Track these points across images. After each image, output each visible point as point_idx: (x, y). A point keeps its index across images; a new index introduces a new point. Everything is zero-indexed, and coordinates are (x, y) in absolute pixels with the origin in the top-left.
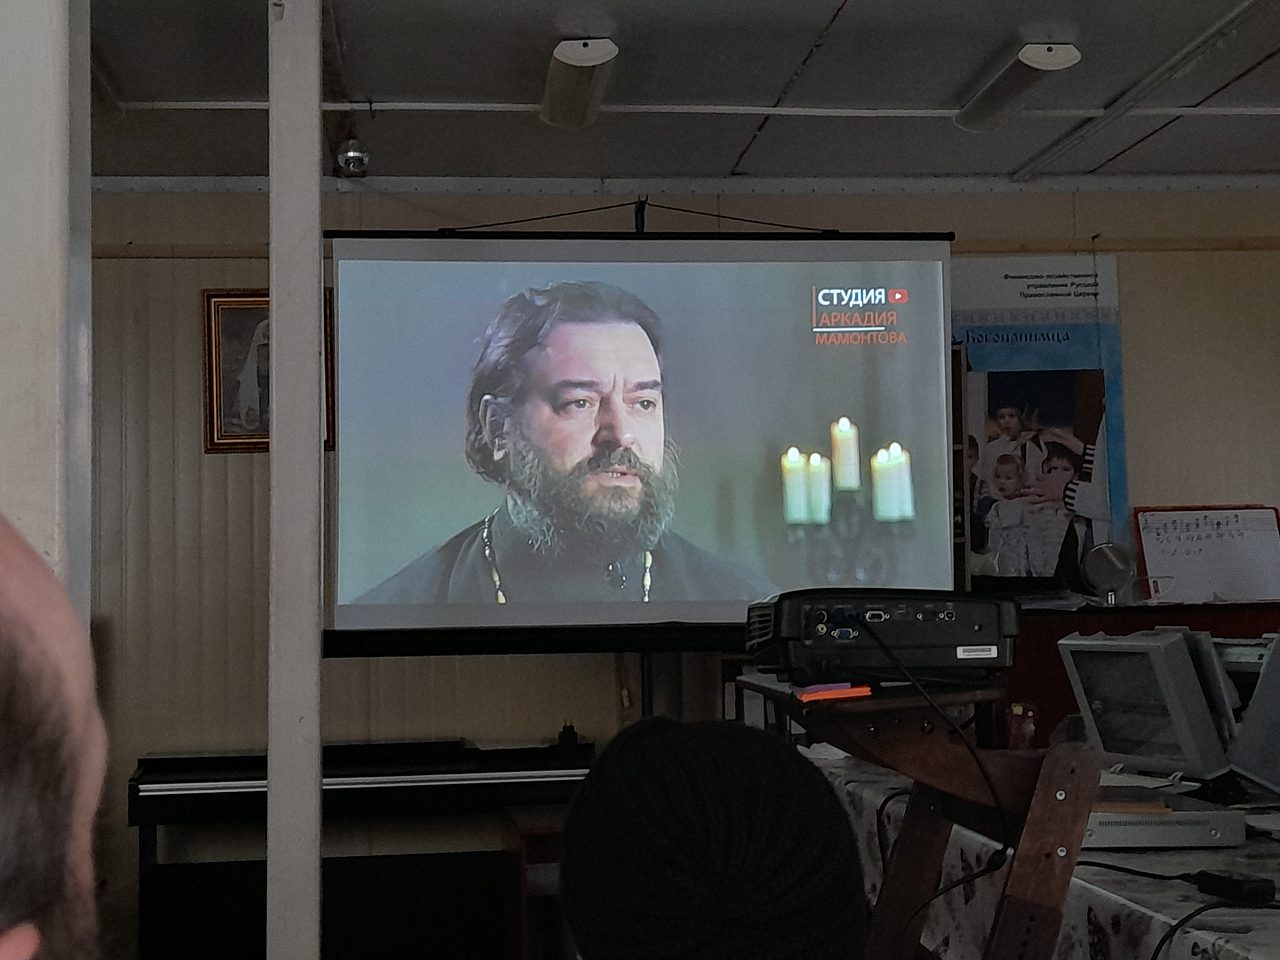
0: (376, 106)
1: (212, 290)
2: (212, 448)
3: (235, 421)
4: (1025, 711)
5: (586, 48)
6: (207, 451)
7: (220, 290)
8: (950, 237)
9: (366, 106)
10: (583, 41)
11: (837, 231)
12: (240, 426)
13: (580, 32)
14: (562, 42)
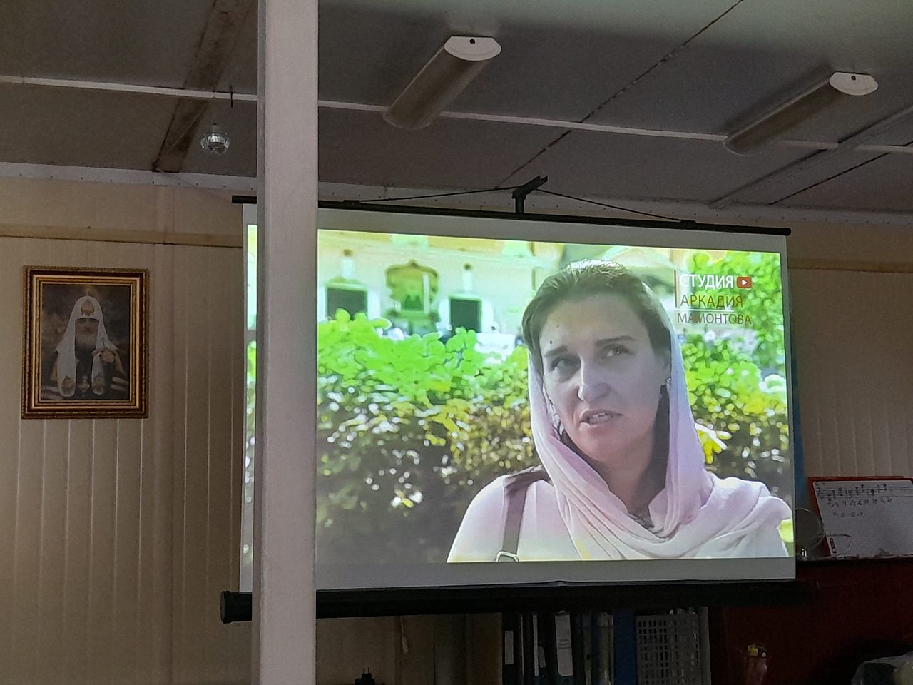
0: (235, 97)
1: (35, 267)
2: (29, 413)
3: (53, 389)
4: (760, 652)
5: (472, 45)
6: (25, 416)
7: (41, 267)
8: (786, 232)
9: (228, 96)
10: (471, 38)
11: (694, 222)
12: (58, 394)
13: (469, 30)
14: (452, 37)
